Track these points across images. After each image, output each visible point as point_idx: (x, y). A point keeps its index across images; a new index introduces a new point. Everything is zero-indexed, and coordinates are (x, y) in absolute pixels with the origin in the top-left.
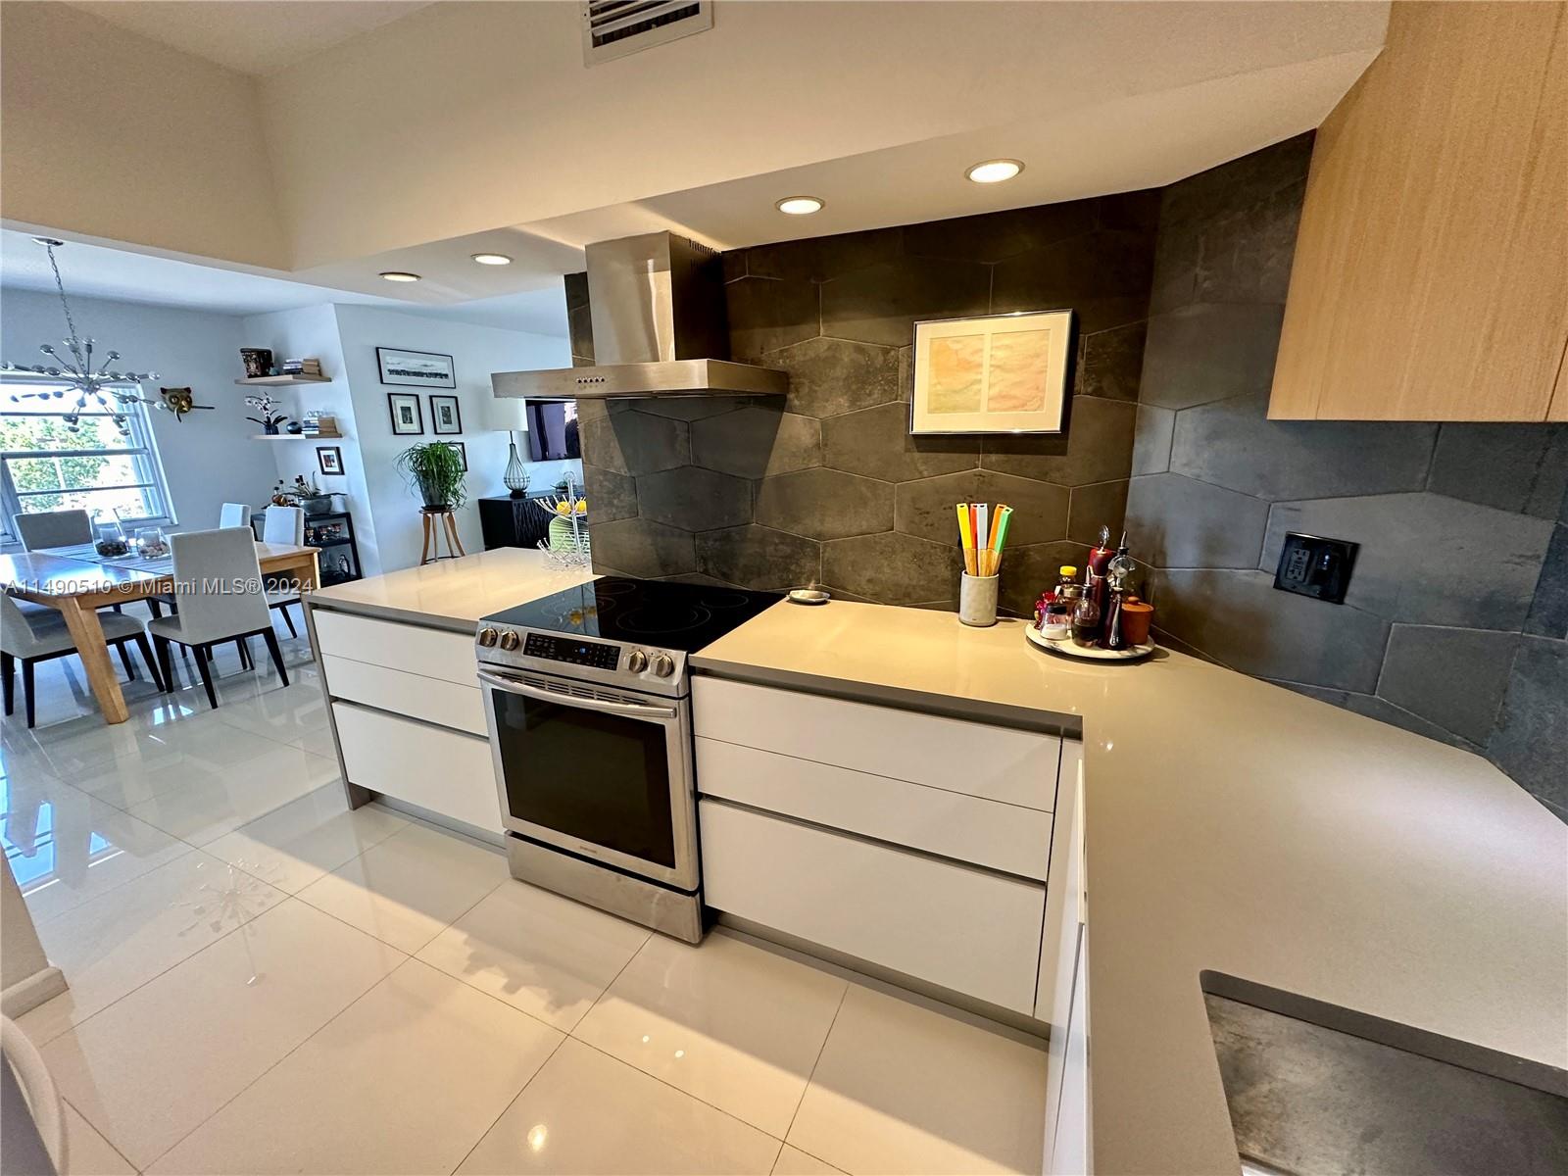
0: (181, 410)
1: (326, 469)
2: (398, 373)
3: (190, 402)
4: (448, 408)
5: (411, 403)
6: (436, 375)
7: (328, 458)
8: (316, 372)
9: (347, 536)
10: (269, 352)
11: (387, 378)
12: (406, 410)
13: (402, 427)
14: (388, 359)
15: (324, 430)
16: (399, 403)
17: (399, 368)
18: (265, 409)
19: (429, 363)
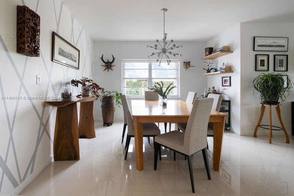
0: (187, 68)
1: (224, 84)
2: (261, 46)
3: (189, 65)
4: (283, 60)
5: (265, 58)
6: (279, 46)
7: (226, 81)
8: (227, 50)
9: (228, 109)
10: (213, 48)
11: (256, 48)
12: (262, 62)
13: (260, 68)
14: (258, 41)
15: (227, 70)
16: (260, 58)
17: (262, 44)
18: (208, 66)
19: (276, 41)
